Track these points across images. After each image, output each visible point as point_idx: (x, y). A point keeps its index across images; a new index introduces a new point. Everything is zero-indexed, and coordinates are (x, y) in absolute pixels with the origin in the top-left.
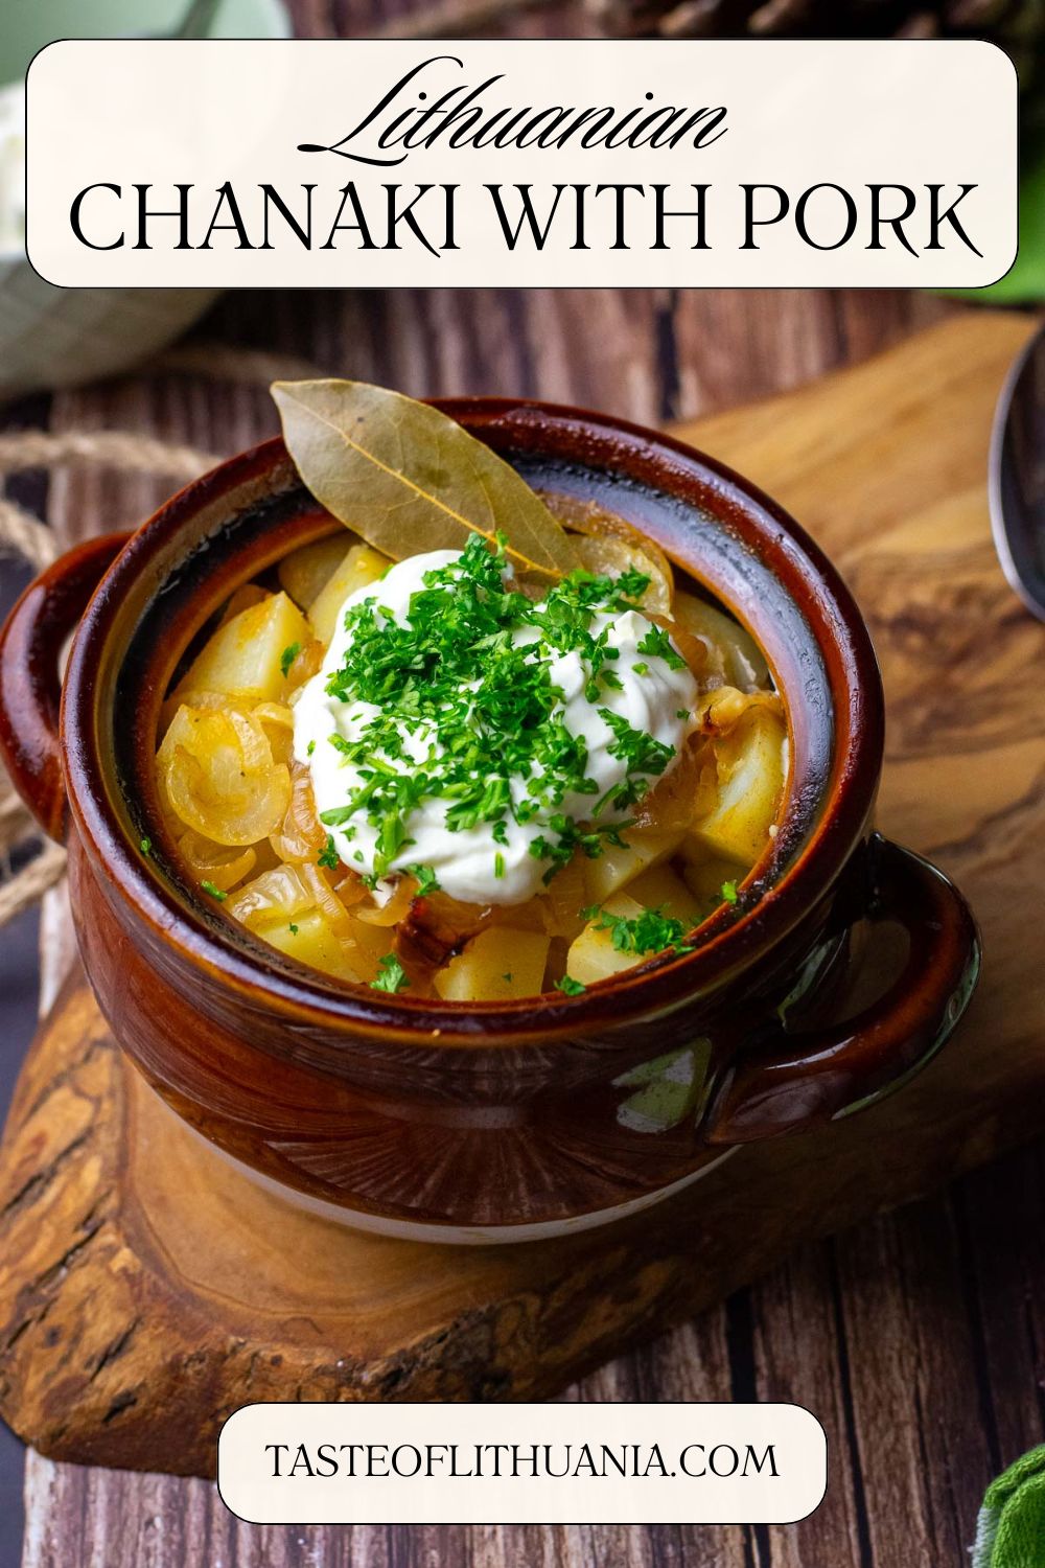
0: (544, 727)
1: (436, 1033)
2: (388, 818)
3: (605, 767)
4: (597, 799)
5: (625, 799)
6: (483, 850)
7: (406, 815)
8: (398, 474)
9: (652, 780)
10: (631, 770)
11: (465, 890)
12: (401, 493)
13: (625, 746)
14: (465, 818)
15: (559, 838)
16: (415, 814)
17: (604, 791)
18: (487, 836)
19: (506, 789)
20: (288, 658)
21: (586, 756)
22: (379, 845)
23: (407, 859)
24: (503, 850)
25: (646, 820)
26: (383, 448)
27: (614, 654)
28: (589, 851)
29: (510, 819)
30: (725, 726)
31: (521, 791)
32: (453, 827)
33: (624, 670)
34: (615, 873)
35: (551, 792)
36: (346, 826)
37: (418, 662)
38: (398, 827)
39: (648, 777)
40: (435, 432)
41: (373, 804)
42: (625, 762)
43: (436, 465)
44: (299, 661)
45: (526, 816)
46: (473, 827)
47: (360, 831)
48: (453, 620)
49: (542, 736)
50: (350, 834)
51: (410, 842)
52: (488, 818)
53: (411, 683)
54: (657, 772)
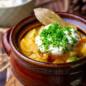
0: (64, 37)
1: (51, 65)
2: (46, 45)
3: (70, 42)
4: (69, 45)
5: (73, 46)
6: (57, 49)
7: (48, 45)
8: (47, 17)
9: (76, 44)
10: (73, 42)
11: (55, 54)
12: (47, 19)
13: (73, 40)
14: (55, 46)
15: (65, 49)
16: (49, 45)
17: (70, 44)
18: (57, 48)
19: (59, 43)
20: (35, 35)
21: (68, 40)
22: (45, 49)
23: (48, 50)
24: (59, 49)
25: (75, 49)
26: (46, 15)
27: (71, 31)
28: (68, 51)
29: (60, 46)
30: (84, 40)
31: (61, 43)
32: (53, 47)
33: (72, 33)
34: (72, 54)
35: (64, 44)
36: (41, 47)
37: (49, 32)
38: (47, 47)
39: (75, 44)
40: (51, 13)
41: (44, 44)
42: (73, 41)
43: (51, 16)
44: (36, 35)
45: (61, 46)
46: (56, 47)
47: (43, 47)
48: (53, 28)
49: (63, 38)
50: (42, 48)
51: (49, 49)
52: (57, 46)
53: (49, 34)
54: (76, 43)
